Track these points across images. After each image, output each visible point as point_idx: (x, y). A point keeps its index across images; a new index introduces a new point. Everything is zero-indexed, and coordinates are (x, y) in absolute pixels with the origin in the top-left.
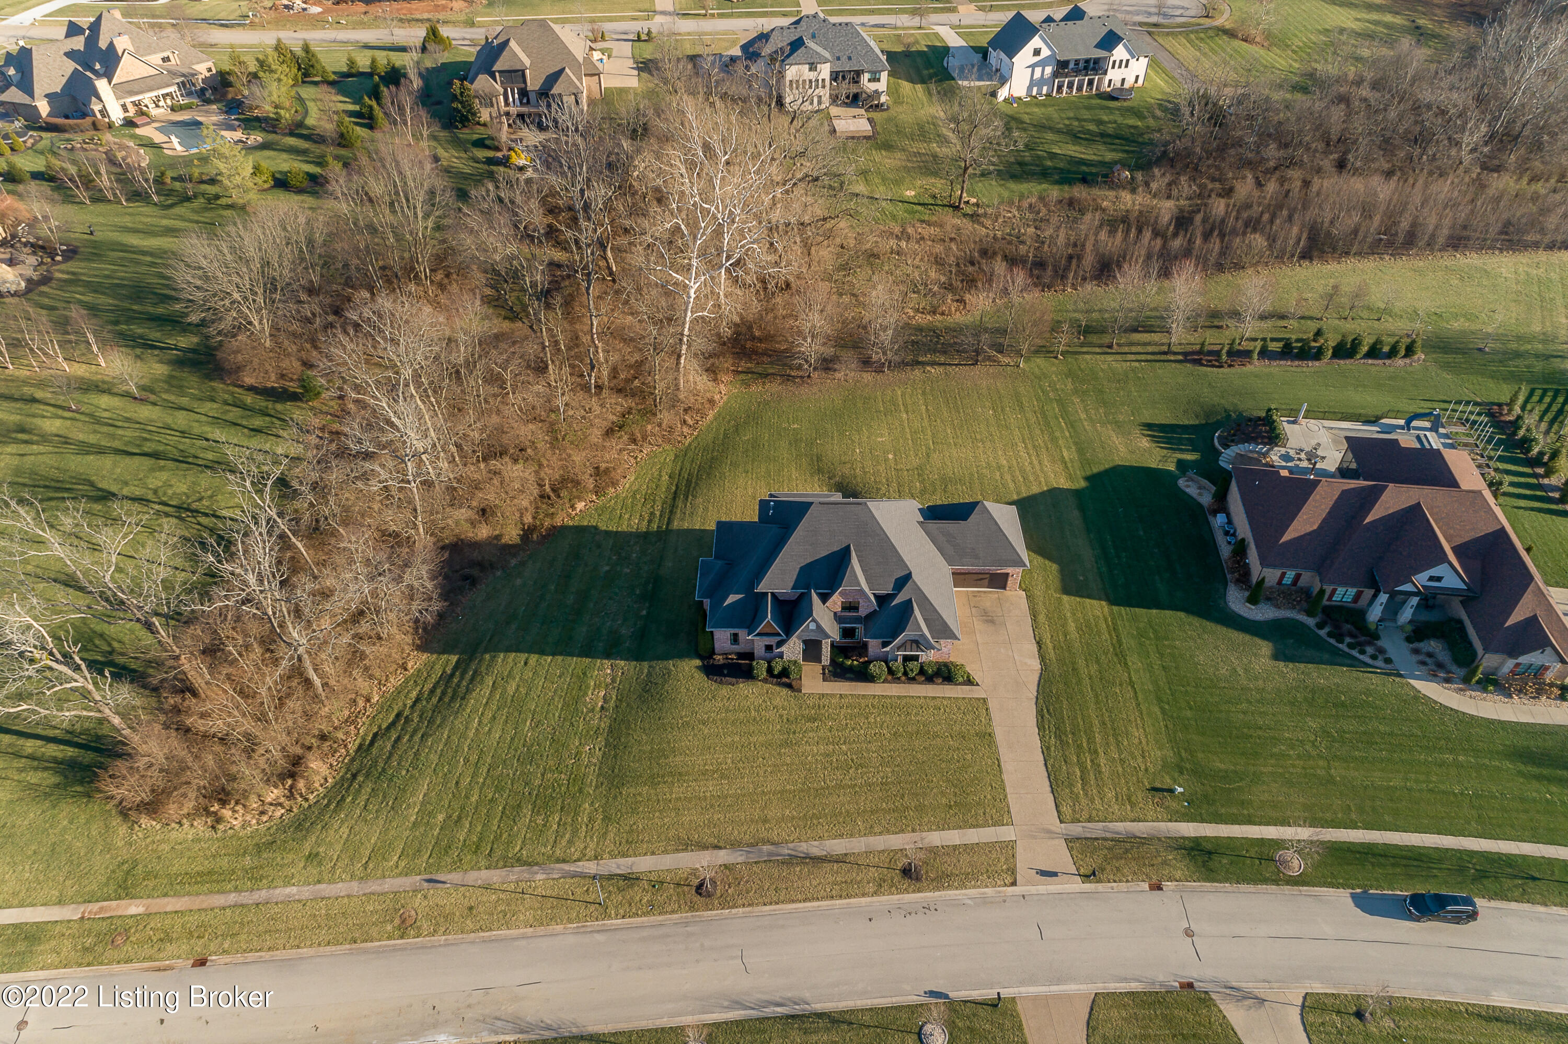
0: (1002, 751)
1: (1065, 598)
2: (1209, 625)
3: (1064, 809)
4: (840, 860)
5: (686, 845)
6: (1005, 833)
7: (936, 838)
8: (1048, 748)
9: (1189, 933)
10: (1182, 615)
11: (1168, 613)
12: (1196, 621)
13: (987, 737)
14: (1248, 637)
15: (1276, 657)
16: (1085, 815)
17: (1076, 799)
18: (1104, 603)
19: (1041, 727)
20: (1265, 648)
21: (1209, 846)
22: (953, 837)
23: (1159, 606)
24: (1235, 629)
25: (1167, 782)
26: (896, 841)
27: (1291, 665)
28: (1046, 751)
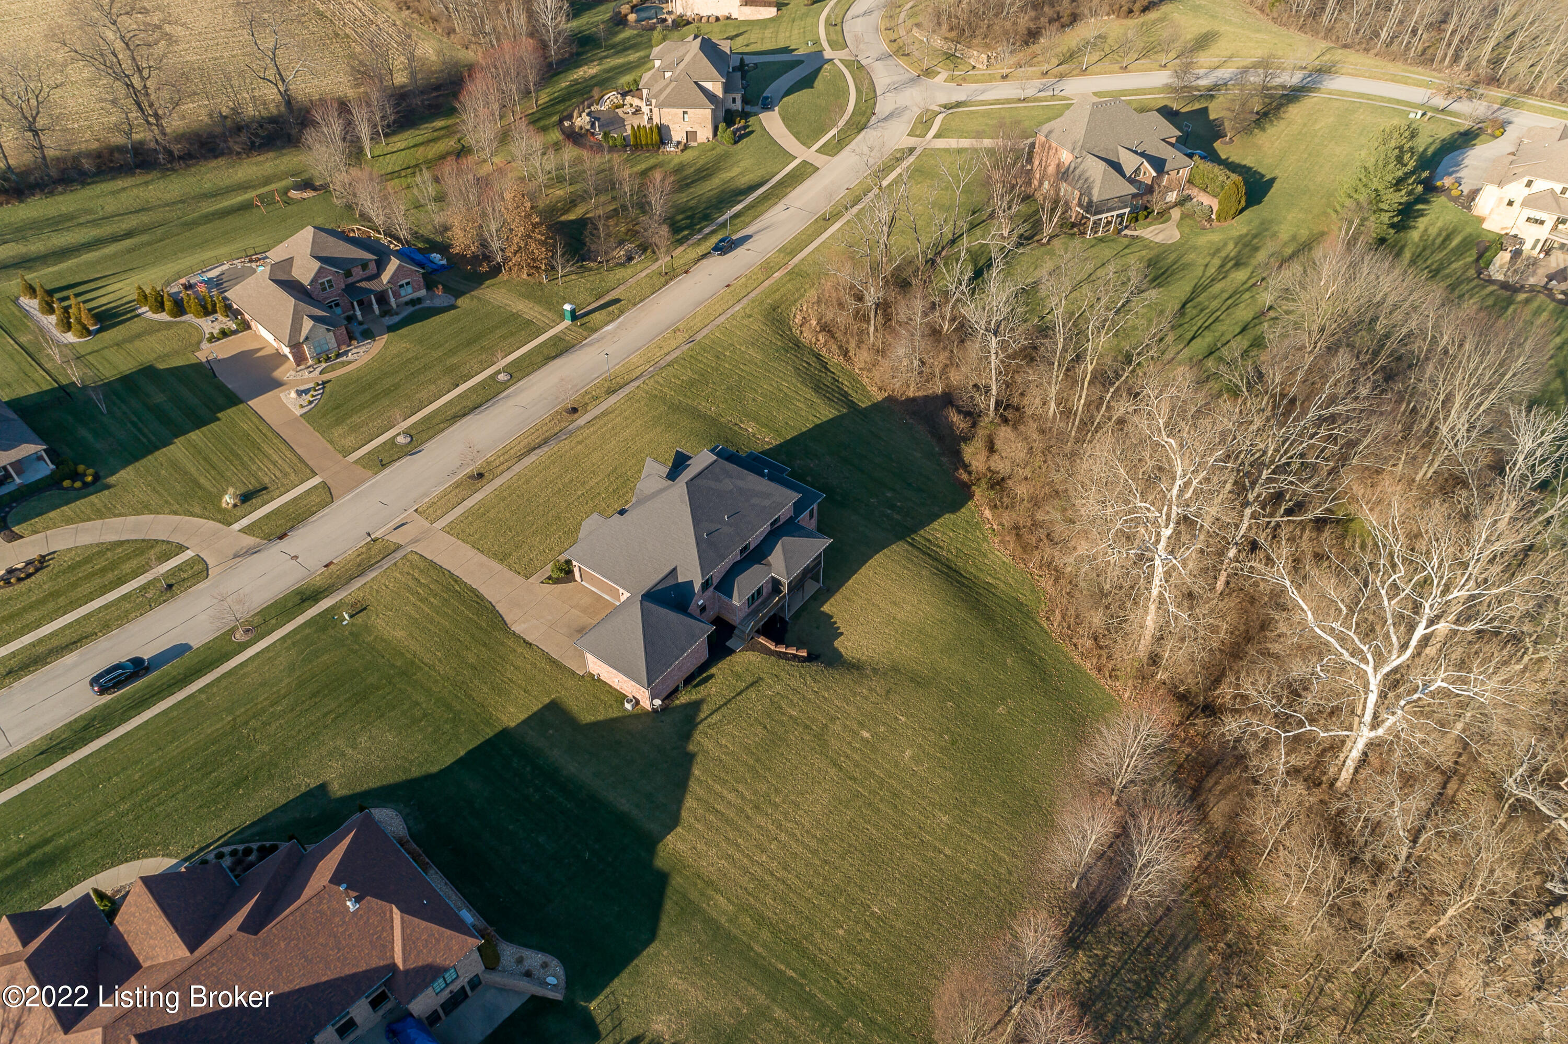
0: (483, 558)
1: (547, 700)
2: (400, 777)
3: (416, 557)
4: (520, 458)
5: (604, 414)
6: (439, 524)
7: (478, 496)
8: (456, 581)
9: (296, 557)
10: (435, 769)
11: (449, 761)
12: (416, 772)
13: (502, 558)
14: (358, 789)
15: (323, 788)
16: (400, 564)
17: (412, 566)
18: (513, 725)
19: (474, 591)
20: (338, 789)
21: (306, 604)
22: (469, 503)
23: (461, 762)
24: (375, 790)
25: (359, 619)
26: (498, 482)
27: (303, 789)
28: (457, 580)
